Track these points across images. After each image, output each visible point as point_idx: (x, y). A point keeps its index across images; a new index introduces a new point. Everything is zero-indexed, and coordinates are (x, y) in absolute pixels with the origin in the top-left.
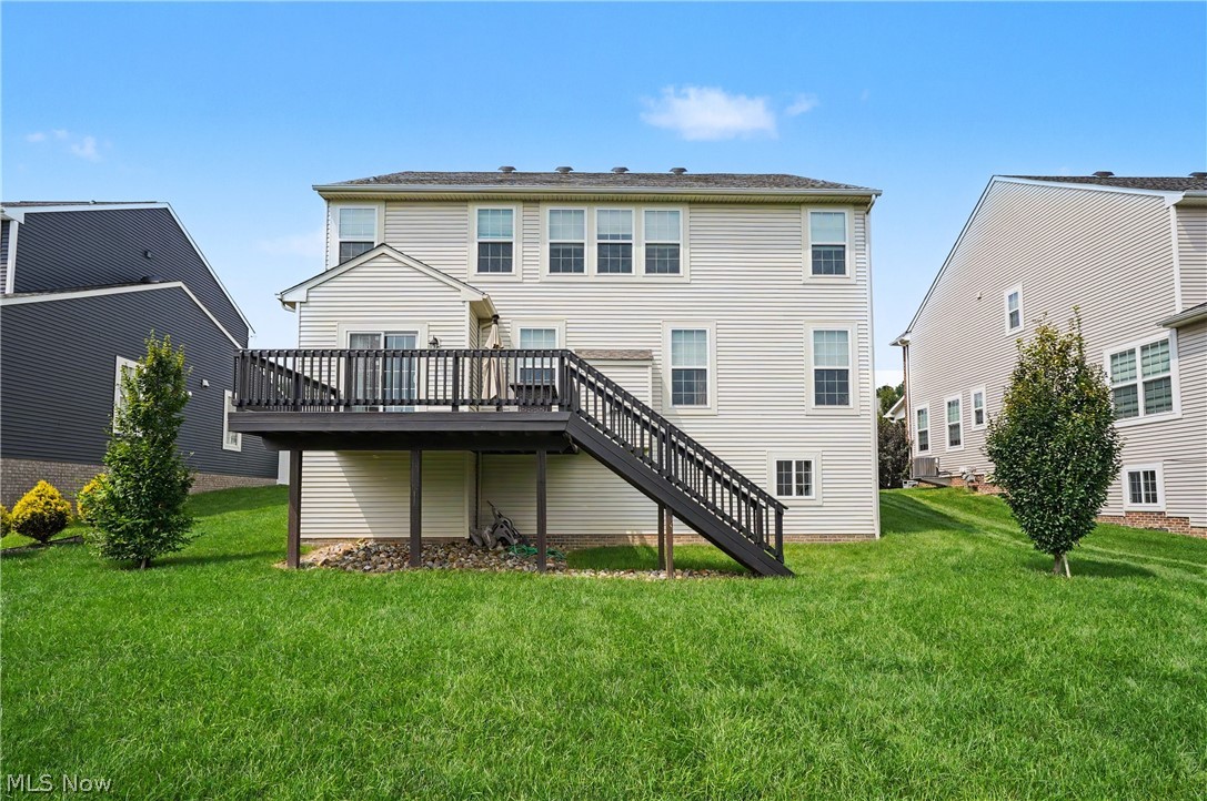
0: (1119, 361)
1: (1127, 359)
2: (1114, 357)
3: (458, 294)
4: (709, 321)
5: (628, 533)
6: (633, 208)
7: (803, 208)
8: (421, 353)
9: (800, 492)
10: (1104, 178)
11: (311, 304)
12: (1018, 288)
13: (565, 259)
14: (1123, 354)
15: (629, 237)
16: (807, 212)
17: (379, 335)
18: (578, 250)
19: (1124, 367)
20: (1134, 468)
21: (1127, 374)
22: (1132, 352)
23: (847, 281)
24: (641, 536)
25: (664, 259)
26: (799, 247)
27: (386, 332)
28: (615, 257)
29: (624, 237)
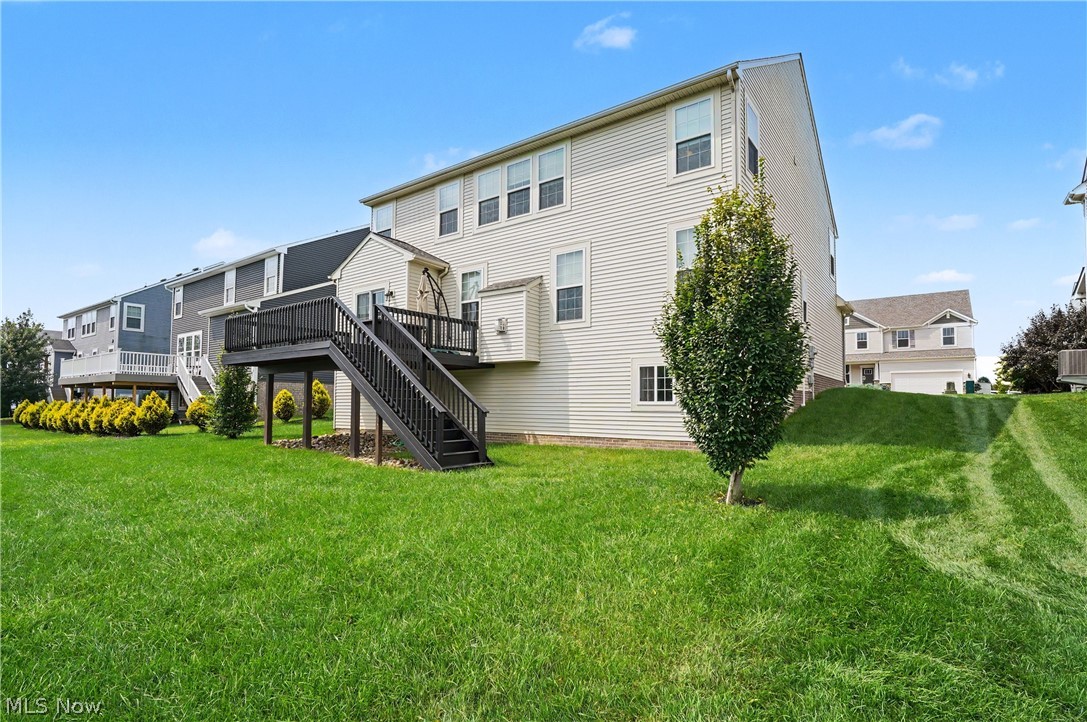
3: (403, 257)
4: (584, 241)
5: (525, 433)
6: (529, 157)
7: (668, 108)
9: (661, 398)
11: (342, 279)
13: (488, 212)
15: (528, 182)
16: (671, 111)
17: (369, 294)
18: (495, 203)
24: (534, 435)
25: (553, 194)
26: (664, 149)
28: (518, 201)
29: (525, 183)
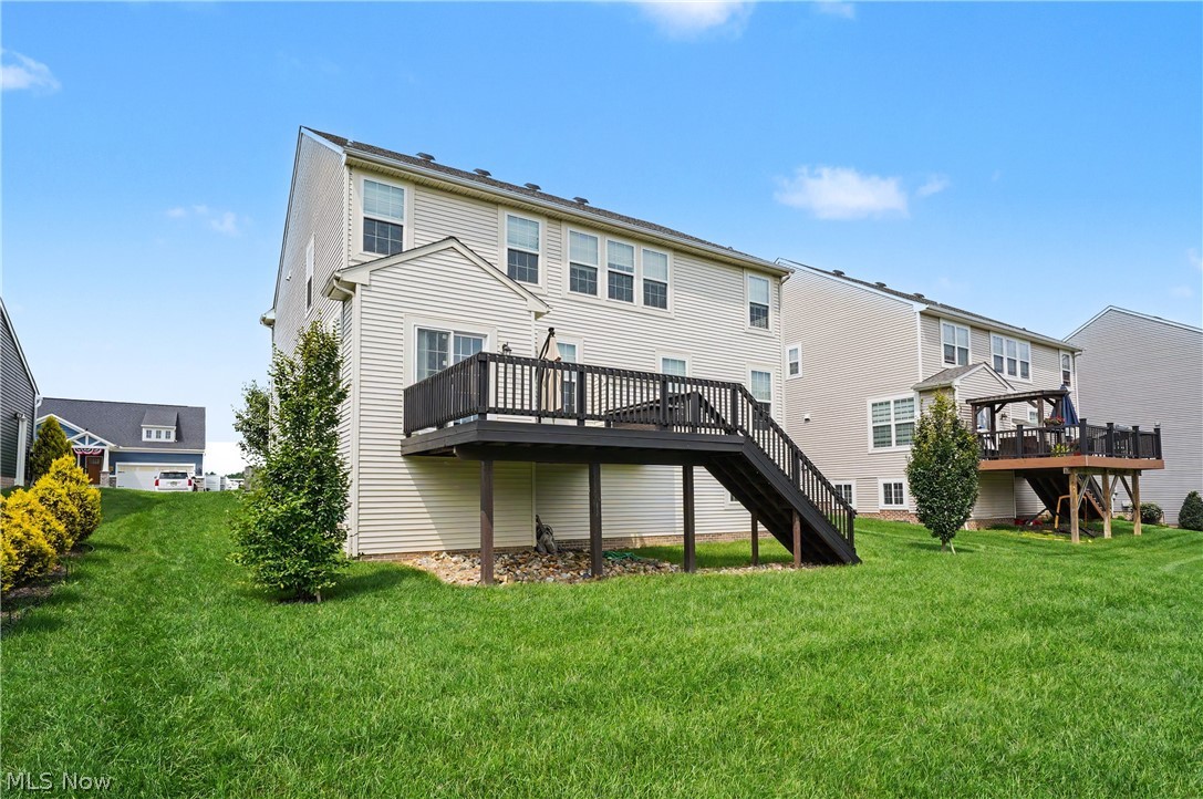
0: (878, 408)
1: (884, 407)
2: (874, 405)
3: (524, 302)
4: (687, 353)
5: (632, 535)
6: (632, 244)
7: (744, 271)
8: (494, 357)
10: (881, 286)
11: (373, 289)
12: (799, 346)
13: (583, 280)
14: (881, 404)
15: (631, 270)
17: (448, 334)
18: (593, 273)
19: (882, 412)
20: (888, 481)
21: (885, 417)
22: (888, 403)
23: (770, 335)
24: (641, 538)
25: (656, 295)
27: (455, 332)
28: (621, 286)
29: (628, 269)
